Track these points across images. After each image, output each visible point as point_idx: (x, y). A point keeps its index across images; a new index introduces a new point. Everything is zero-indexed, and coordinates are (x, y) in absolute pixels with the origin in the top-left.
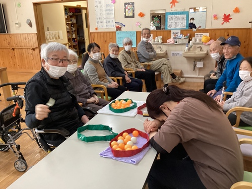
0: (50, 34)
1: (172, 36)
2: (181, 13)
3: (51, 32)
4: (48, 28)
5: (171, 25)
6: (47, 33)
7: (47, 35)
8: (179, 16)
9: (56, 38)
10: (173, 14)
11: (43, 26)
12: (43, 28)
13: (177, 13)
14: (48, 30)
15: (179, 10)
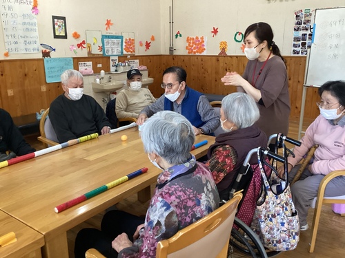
1: (111, 63)
5: (108, 51)
10: (109, 37)
13: (113, 37)
15: (114, 34)
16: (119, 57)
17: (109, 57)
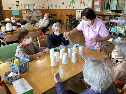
1: (31, 11)
2: (32, 5)
5: (30, 8)
8: (32, 6)
10: (30, 5)
13: (31, 5)
15: (31, 4)
16: (33, 9)
17: (30, 10)
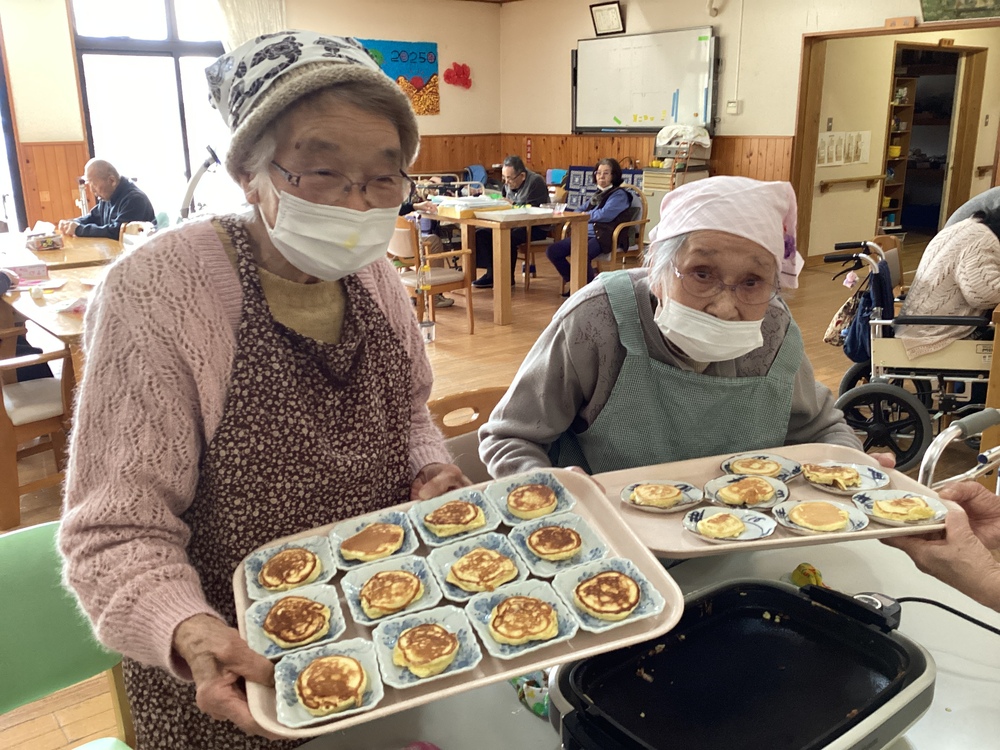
0: (832, 142)
3: (837, 134)
4: (830, 120)
6: (823, 136)
7: (823, 143)
9: (848, 158)
11: (818, 115)
12: (816, 122)
14: (829, 129)
